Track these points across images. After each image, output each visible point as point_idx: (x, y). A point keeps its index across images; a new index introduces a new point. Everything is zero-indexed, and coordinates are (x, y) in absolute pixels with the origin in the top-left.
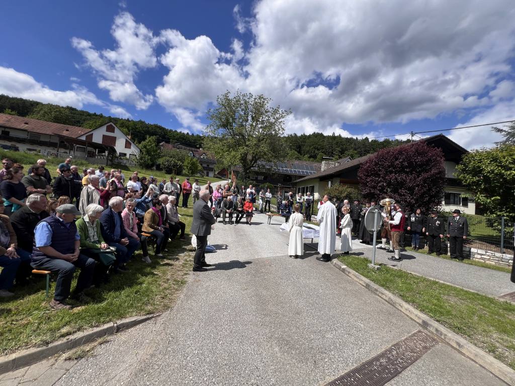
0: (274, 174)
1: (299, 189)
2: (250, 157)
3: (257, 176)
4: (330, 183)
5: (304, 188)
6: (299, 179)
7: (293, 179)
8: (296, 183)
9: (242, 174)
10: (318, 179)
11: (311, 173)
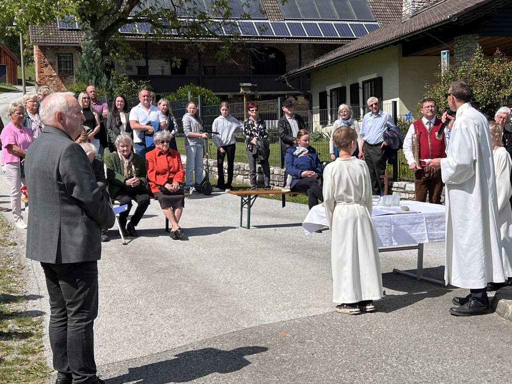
0: (213, 48)
1: (323, 96)
3: (142, 63)
4: (445, 57)
5: (344, 89)
6: (317, 56)
7: (291, 59)
8: (309, 74)
9: (90, 56)
10: (396, 50)
11: (360, 30)
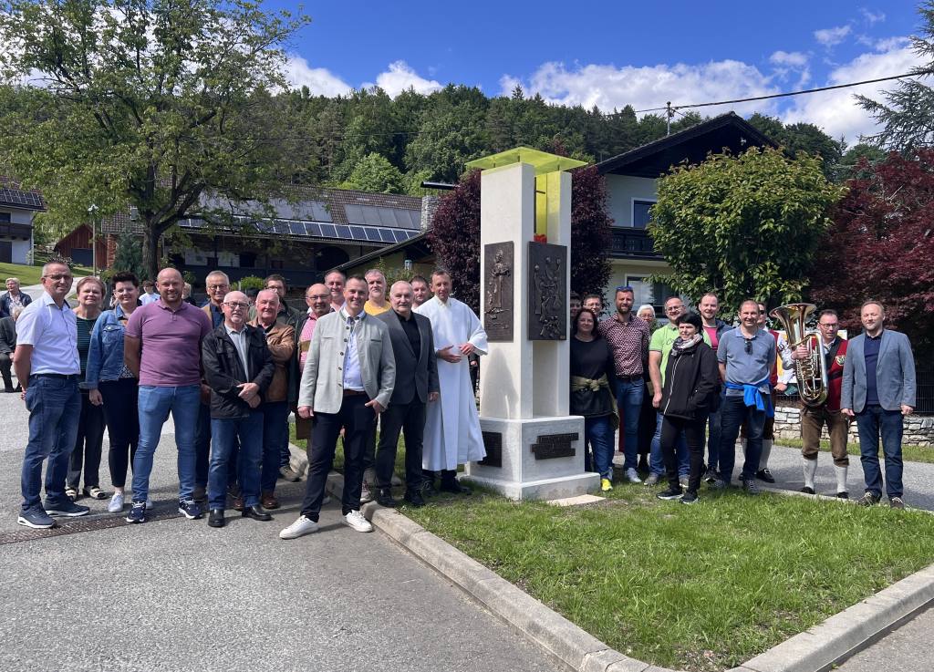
2: (164, 182)
